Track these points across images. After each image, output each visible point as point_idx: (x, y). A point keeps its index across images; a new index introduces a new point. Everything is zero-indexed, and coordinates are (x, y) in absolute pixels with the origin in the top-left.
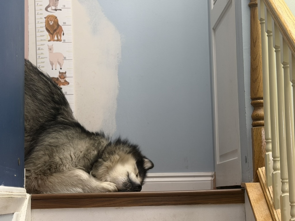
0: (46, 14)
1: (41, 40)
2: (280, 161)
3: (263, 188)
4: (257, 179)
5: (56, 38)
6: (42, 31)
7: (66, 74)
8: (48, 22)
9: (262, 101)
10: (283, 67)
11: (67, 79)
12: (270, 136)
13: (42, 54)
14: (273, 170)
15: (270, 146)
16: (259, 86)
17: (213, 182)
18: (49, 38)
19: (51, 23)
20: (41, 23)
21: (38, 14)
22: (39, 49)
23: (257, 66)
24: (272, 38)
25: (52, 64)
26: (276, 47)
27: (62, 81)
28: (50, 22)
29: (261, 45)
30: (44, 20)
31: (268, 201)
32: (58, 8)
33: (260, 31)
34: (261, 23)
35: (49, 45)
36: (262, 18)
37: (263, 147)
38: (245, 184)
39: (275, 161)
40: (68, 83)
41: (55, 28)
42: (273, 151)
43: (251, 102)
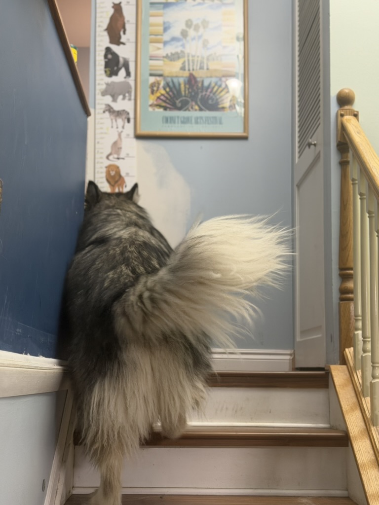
0: (107, 163)
2: (370, 342)
3: (350, 372)
4: (343, 361)
8: (109, 172)
9: (351, 272)
10: (377, 236)
12: (360, 312)
14: (362, 352)
15: (360, 324)
16: (348, 255)
17: (292, 361)
18: (109, 190)
19: (113, 173)
20: (102, 173)
21: (98, 163)
23: (347, 233)
24: (365, 201)
26: (369, 213)
28: (111, 172)
29: (352, 208)
31: (356, 388)
33: (352, 192)
34: (353, 184)
36: (354, 177)
37: (351, 325)
38: (329, 367)
39: (364, 342)
41: (117, 179)
42: (364, 329)
43: (338, 273)
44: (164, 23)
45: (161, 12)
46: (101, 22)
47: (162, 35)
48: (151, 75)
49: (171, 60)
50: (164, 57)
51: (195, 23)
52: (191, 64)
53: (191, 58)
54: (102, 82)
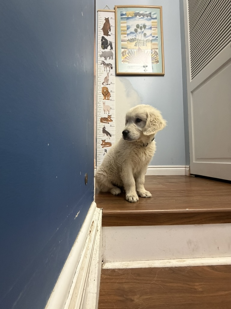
0: (103, 86)
1: (100, 99)
5: (107, 98)
6: (100, 95)
7: (112, 116)
8: (103, 90)
11: (111, 119)
13: (100, 105)
17: (189, 171)
18: (104, 98)
20: (100, 90)
21: (98, 86)
22: (98, 103)
25: (105, 111)
27: (109, 119)
30: (101, 89)
32: (109, 83)
35: (104, 101)
40: (112, 121)
41: (107, 93)
44: (127, 26)
45: (126, 21)
46: (100, 26)
47: (126, 31)
48: (122, 48)
49: (131, 42)
50: (127, 40)
51: (140, 26)
52: (139, 44)
53: (139, 41)
54: (101, 51)
